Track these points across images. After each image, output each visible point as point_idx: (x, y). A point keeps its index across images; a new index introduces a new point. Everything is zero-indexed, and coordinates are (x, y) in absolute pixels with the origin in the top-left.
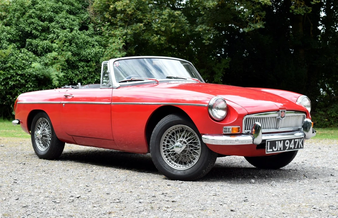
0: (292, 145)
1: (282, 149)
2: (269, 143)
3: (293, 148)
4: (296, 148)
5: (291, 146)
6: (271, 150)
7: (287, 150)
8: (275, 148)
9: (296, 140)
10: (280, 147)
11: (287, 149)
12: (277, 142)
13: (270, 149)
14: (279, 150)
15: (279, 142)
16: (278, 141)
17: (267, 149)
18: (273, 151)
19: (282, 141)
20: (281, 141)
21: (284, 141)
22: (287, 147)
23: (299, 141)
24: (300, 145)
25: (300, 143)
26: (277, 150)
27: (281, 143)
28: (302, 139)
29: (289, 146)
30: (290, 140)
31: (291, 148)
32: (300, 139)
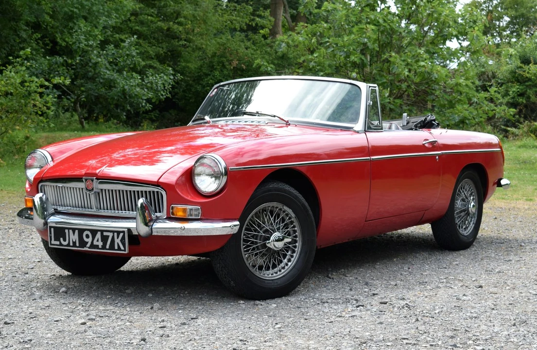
0: (98, 241)
1: (77, 245)
2: (52, 229)
3: (100, 247)
4: (108, 247)
5: (95, 243)
6: (58, 243)
7: (89, 248)
8: (65, 240)
9: (105, 234)
10: (74, 241)
11: (88, 245)
12: (67, 231)
13: (55, 240)
14: (71, 244)
15: (71, 231)
16: (69, 229)
17: (51, 239)
18: (61, 244)
19: (77, 232)
20: (74, 230)
21: (81, 231)
22: (88, 242)
23: (113, 237)
24: (118, 244)
25: (118, 241)
26: (68, 245)
27: (74, 233)
28: (121, 235)
29: (92, 242)
30: (94, 232)
31: (97, 247)
32: (116, 234)
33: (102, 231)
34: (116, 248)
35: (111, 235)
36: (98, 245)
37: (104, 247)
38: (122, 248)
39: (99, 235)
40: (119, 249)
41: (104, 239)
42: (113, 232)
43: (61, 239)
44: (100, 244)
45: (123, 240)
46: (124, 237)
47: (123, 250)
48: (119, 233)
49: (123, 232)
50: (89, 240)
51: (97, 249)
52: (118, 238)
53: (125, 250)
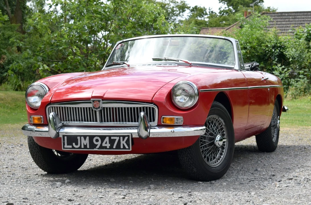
0: (106, 143)
1: (88, 147)
2: (66, 137)
3: (108, 147)
4: (114, 147)
5: (104, 145)
6: (71, 147)
7: (98, 149)
8: (77, 144)
9: (112, 138)
10: (85, 144)
11: (98, 147)
12: (79, 138)
13: (67, 145)
14: (83, 147)
15: (82, 138)
16: (81, 136)
17: (64, 144)
18: (73, 148)
19: (88, 138)
20: (85, 137)
21: (91, 137)
22: (97, 145)
23: (119, 140)
24: (123, 145)
25: (123, 142)
26: (80, 148)
27: (85, 139)
28: (126, 138)
29: (101, 145)
30: (103, 138)
31: (106, 148)
32: (121, 138)
33: (110, 137)
34: (122, 147)
35: (117, 138)
36: (106, 147)
37: (111, 147)
38: (127, 147)
39: (107, 139)
40: (124, 148)
41: (112, 142)
42: (120, 136)
43: (74, 144)
44: (108, 145)
45: (127, 142)
46: (128, 139)
47: (127, 149)
48: (124, 137)
49: (128, 136)
50: (99, 143)
51: (105, 149)
52: (123, 140)
53: (129, 149)
